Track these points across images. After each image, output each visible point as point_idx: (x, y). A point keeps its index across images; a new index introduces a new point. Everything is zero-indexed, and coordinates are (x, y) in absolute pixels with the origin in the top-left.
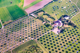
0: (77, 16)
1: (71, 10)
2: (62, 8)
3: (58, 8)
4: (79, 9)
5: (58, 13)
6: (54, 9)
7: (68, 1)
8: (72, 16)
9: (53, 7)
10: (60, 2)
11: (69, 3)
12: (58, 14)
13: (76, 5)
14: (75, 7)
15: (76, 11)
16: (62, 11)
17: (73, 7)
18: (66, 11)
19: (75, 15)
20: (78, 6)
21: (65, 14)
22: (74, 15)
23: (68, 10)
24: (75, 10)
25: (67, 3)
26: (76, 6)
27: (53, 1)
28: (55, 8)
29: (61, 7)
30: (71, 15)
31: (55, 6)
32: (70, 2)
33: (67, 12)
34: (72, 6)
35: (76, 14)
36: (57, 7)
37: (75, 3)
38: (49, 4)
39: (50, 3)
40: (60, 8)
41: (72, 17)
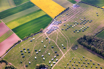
0: (60, 65)
1: (49, 55)
2: (36, 51)
3: (29, 52)
4: (61, 50)
5: (30, 62)
6: (23, 56)
7: (43, 39)
8: (52, 65)
9: (21, 52)
10: (31, 41)
11: (45, 41)
12: (30, 64)
13: (56, 44)
14: (55, 47)
15: (58, 55)
16: (36, 58)
17: (53, 48)
18: (42, 56)
19: (56, 64)
20: (59, 46)
21: (40, 64)
22: (55, 62)
23: (44, 54)
24: (56, 53)
25: (42, 41)
26: (57, 46)
27: (21, 41)
28: (25, 52)
29: (33, 50)
30: (50, 63)
31: (24, 49)
32: (47, 40)
33: (44, 59)
34: (51, 46)
35: (57, 61)
36: (28, 50)
37: (54, 40)
38: (14, 46)
39: (16, 44)
40: (32, 52)
41: (52, 67)
